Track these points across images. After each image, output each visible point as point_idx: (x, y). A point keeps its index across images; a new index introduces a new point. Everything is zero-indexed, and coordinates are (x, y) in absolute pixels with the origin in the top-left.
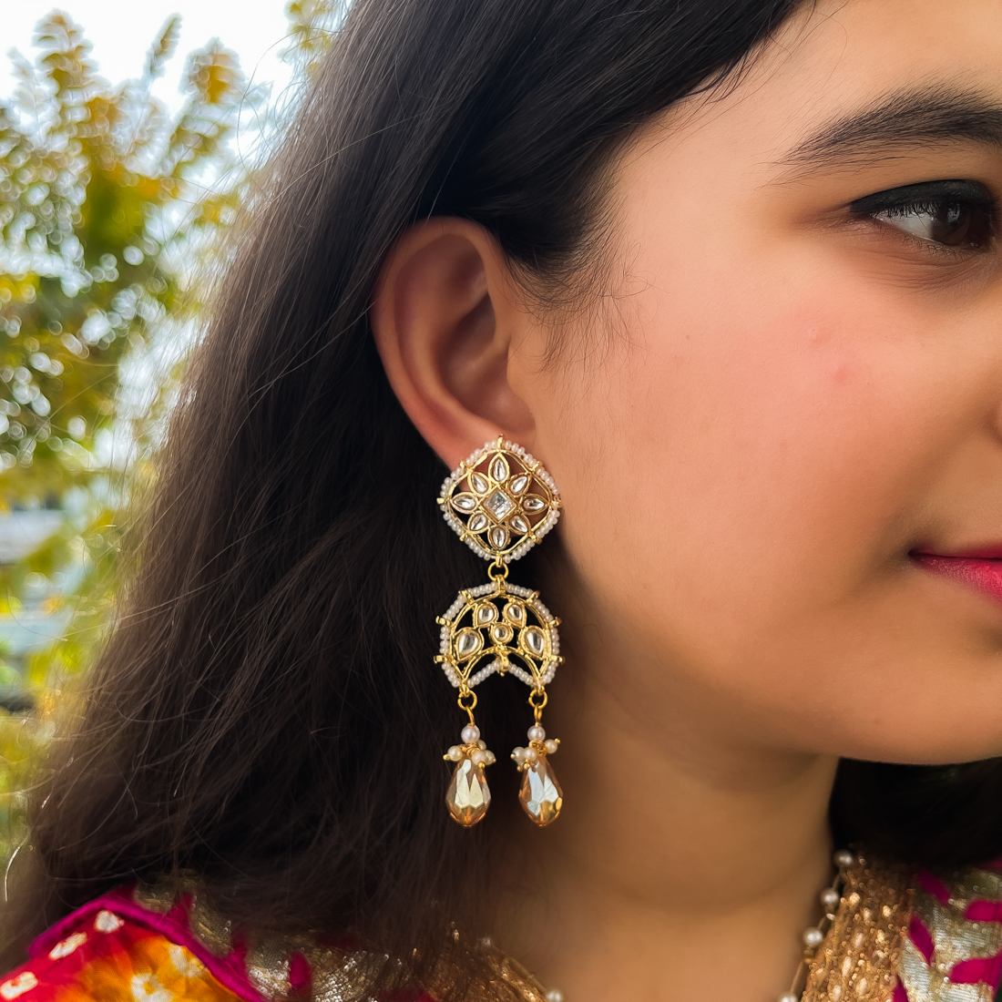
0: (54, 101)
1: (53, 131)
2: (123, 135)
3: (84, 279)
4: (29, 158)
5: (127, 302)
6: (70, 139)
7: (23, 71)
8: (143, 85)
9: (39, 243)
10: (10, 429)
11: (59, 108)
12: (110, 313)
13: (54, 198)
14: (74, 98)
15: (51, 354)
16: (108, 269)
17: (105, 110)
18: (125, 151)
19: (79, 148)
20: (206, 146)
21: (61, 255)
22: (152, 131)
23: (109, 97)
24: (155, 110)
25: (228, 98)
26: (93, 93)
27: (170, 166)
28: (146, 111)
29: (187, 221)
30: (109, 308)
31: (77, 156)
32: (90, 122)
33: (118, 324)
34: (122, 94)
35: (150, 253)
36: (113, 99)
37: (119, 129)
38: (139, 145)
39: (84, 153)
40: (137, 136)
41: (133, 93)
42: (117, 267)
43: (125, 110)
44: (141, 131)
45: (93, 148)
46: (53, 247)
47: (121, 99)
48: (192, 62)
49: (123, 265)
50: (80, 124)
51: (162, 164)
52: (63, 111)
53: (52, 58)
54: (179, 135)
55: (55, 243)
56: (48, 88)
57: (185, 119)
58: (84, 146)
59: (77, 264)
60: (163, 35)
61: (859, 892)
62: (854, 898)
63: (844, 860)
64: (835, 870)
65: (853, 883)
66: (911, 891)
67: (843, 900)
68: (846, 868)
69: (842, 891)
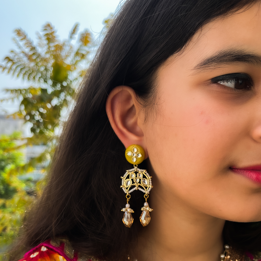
0: (47, 46)
1: (47, 53)
2: (63, 54)
3: (53, 89)
4: (41, 59)
5: (62, 95)
6: (50, 55)
7: (40, 38)
8: (69, 41)
9: (42, 80)
10: (33, 126)
11: (48, 47)
12: (59, 98)
13: (46, 69)
14: (52, 45)
15: (44, 108)
16: (58, 87)
17: (59, 48)
18: (64, 58)
19: (53, 57)
20: (83, 56)
21: (47, 83)
22: (70, 53)
23: (60, 44)
24: (71, 47)
25: (89, 45)
26: (56, 43)
27: (74, 62)
28: (69, 48)
29: (78, 75)
30: (58, 97)
31: (52, 59)
32: (55, 51)
33: (60, 100)
34: (64, 43)
35: (68, 83)
36: (61, 45)
37: (62, 52)
38: (67, 56)
39: (54, 58)
40: (67, 54)
41: (66, 43)
42: (61, 87)
43: (65, 48)
44: (68, 53)
45: (56, 57)
46: (45, 81)
47: (64, 45)
48: (81, 35)
49: (62, 86)
50: (53, 51)
51: (72, 61)
52: (49, 48)
53: (47, 35)
54: (77, 54)
55: (46, 81)
56: (45, 42)
57: (78, 50)
58: (54, 56)
59: (51, 86)
60: (74, 29)
61: (230, 255)
62: (229, 257)
63: (227, 247)
64: (224, 249)
65: (229, 253)
66: (244, 256)
67: (226, 257)
68: (227, 249)
69: (226, 255)
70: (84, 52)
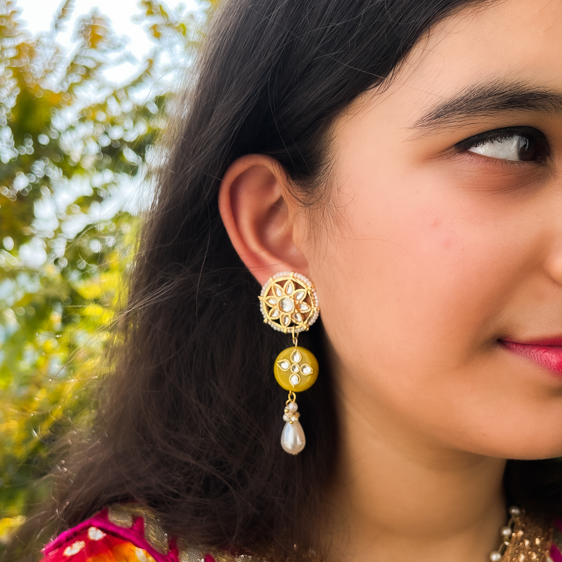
2: (37, 67)
5: (39, 167)
6: (6, 68)
8: (51, 36)
12: (29, 174)
14: (9, 43)
16: (28, 148)
17: (27, 51)
18: (39, 76)
19: (11, 73)
20: (88, 74)
22: (55, 64)
23: (30, 43)
24: (58, 51)
25: (102, 45)
26: (20, 40)
27: (66, 86)
28: (52, 51)
29: (77, 119)
30: (28, 171)
31: (10, 78)
32: (17, 57)
33: (33, 180)
34: (38, 41)
35: (54, 138)
36: (33, 44)
37: (35, 63)
38: (48, 72)
39: (14, 76)
40: (47, 67)
41: (45, 40)
42: (33, 146)
43: (39, 51)
44: (49, 64)
45: (20, 75)
47: (37, 44)
48: (80, 22)
49: (37, 145)
50: (12, 59)
51: (61, 84)
54: (72, 67)
57: (76, 57)
58: (14, 71)
59: (9, 144)
60: (63, 6)
61: (523, 530)
62: (521, 533)
63: (514, 511)
64: (509, 516)
65: (519, 524)
66: (551, 530)
67: (514, 534)
68: (516, 516)
69: (513, 528)
70: (90, 64)
